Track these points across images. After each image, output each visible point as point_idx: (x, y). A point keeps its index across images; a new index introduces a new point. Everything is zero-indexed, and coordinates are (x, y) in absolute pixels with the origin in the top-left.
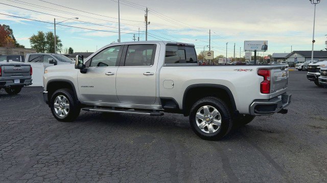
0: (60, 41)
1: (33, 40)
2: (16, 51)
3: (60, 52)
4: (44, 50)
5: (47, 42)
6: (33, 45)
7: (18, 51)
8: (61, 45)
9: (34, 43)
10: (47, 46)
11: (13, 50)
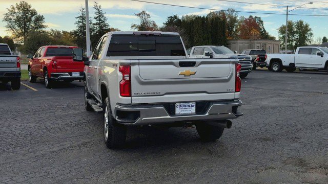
0: (310, 30)
1: (282, 30)
2: (257, 43)
3: (310, 42)
4: (292, 41)
5: (297, 32)
6: (281, 36)
7: (260, 43)
8: (311, 34)
9: (282, 34)
10: (297, 36)
11: (256, 41)
